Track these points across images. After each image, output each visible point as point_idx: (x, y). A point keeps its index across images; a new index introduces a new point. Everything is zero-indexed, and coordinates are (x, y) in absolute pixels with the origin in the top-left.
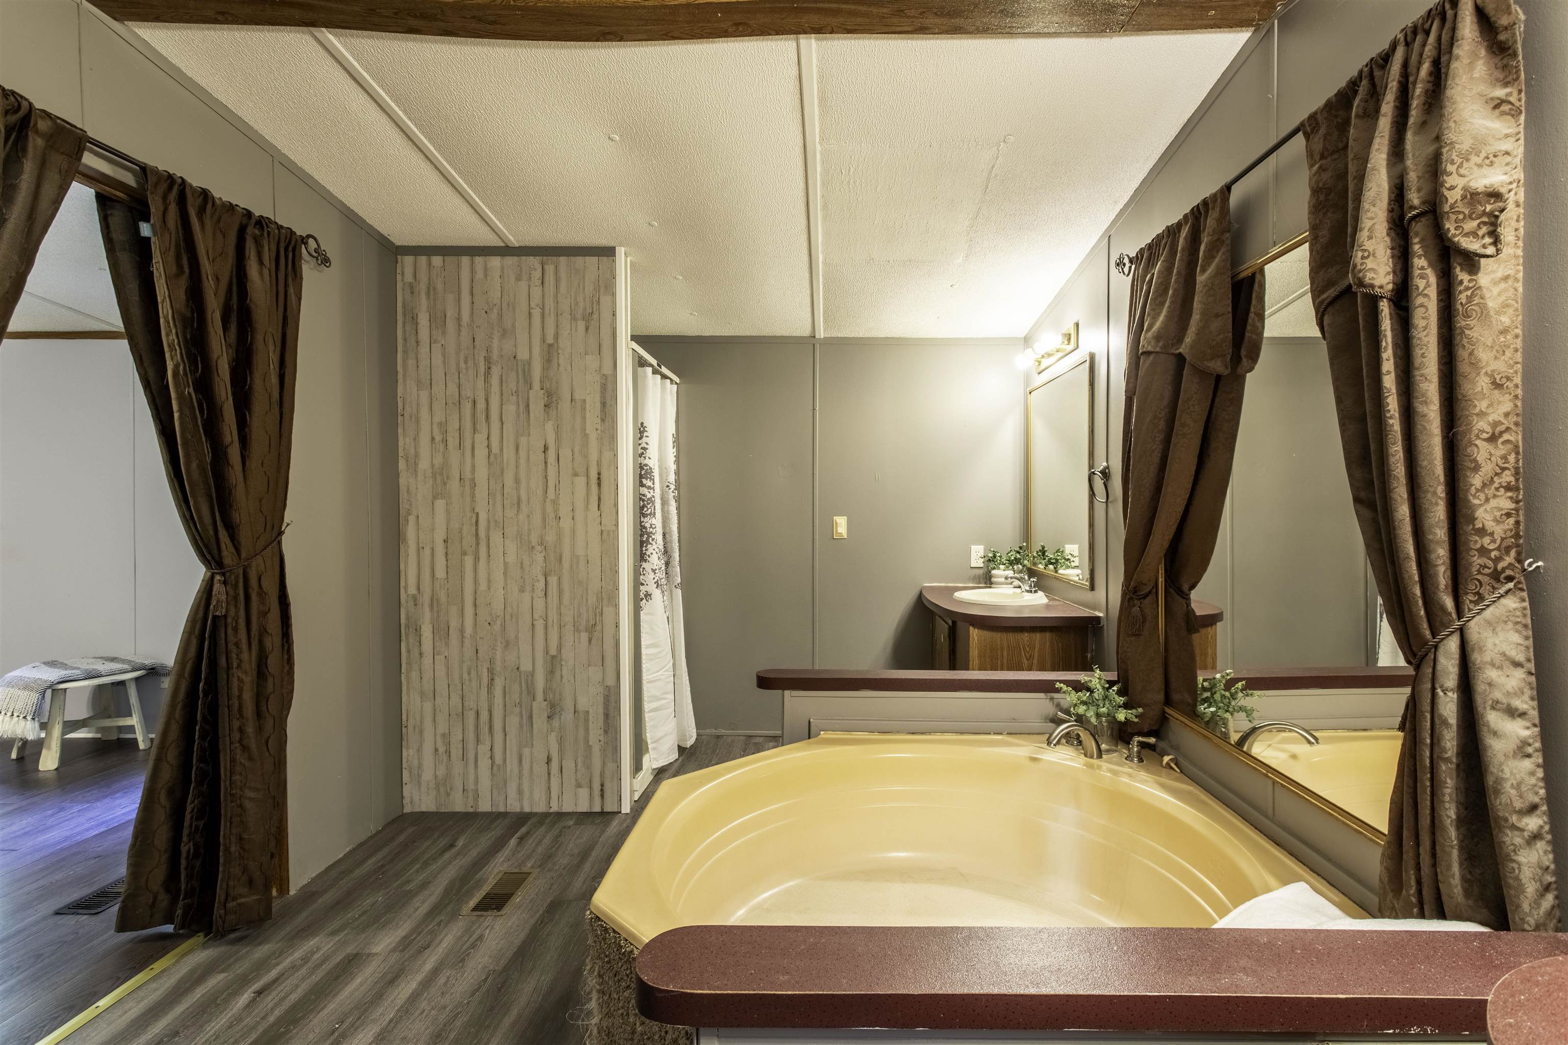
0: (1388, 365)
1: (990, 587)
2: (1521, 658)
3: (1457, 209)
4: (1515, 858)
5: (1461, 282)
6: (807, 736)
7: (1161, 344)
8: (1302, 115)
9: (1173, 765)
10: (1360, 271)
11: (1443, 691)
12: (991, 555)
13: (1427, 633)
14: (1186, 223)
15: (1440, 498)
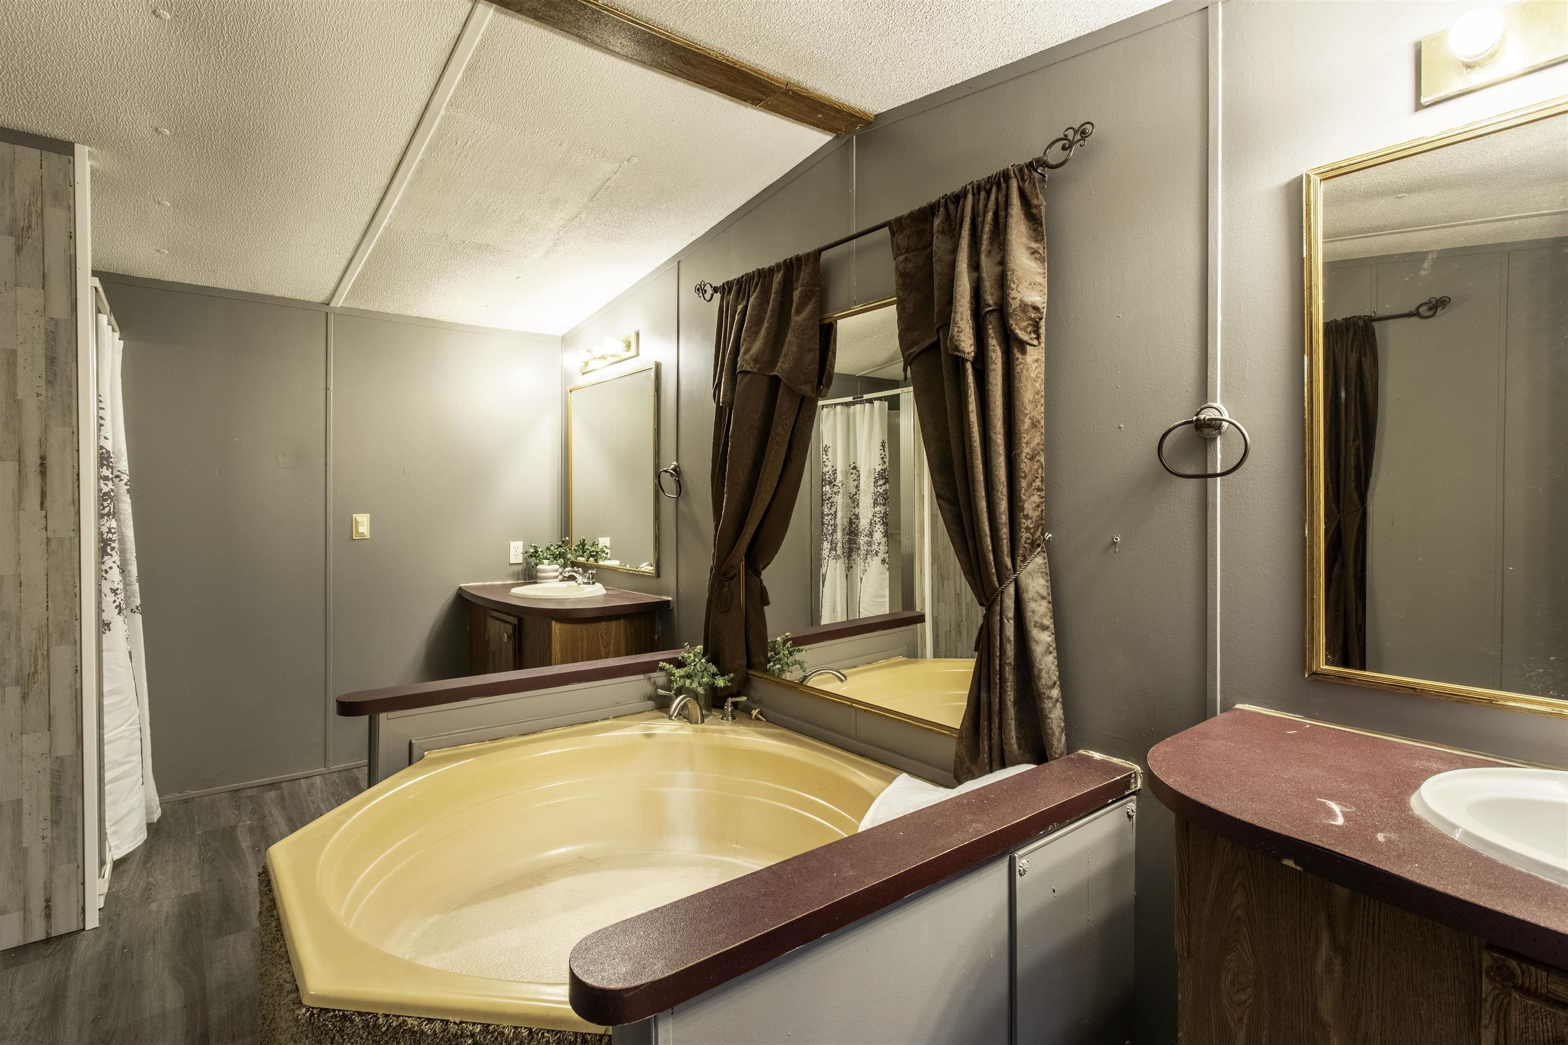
0: (972, 406)
1: (536, 583)
2: (1045, 593)
3: (1017, 313)
4: (1049, 716)
5: (1018, 359)
6: (407, 762)
7: (758, 366)
8: (891, 216)
9: (760, 717)
10: (957, 341)
11: (1007, 620)
12: (532, 550)
13: (997, 583)
14: (779, 271)
15: (1004, 495)
